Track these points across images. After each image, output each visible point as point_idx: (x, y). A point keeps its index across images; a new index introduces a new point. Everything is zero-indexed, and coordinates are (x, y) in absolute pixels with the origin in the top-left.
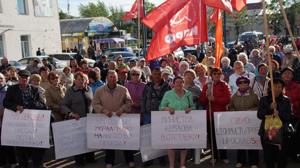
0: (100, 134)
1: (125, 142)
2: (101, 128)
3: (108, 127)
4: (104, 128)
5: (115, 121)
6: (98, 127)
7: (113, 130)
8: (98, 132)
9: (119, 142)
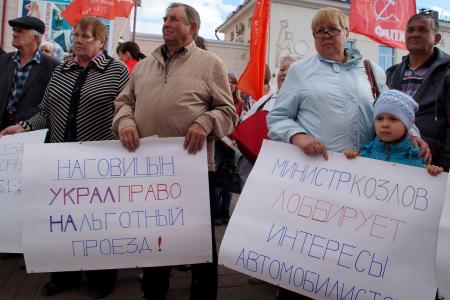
0: (70, 216)
1: (160, 239)
2: (74, 195)
3: (96, 189)
4: (85, 192)
5: (121, 165)
6: (62, 192)
7: (117, 200)
8: (61, 209)
9: (139, 242)
